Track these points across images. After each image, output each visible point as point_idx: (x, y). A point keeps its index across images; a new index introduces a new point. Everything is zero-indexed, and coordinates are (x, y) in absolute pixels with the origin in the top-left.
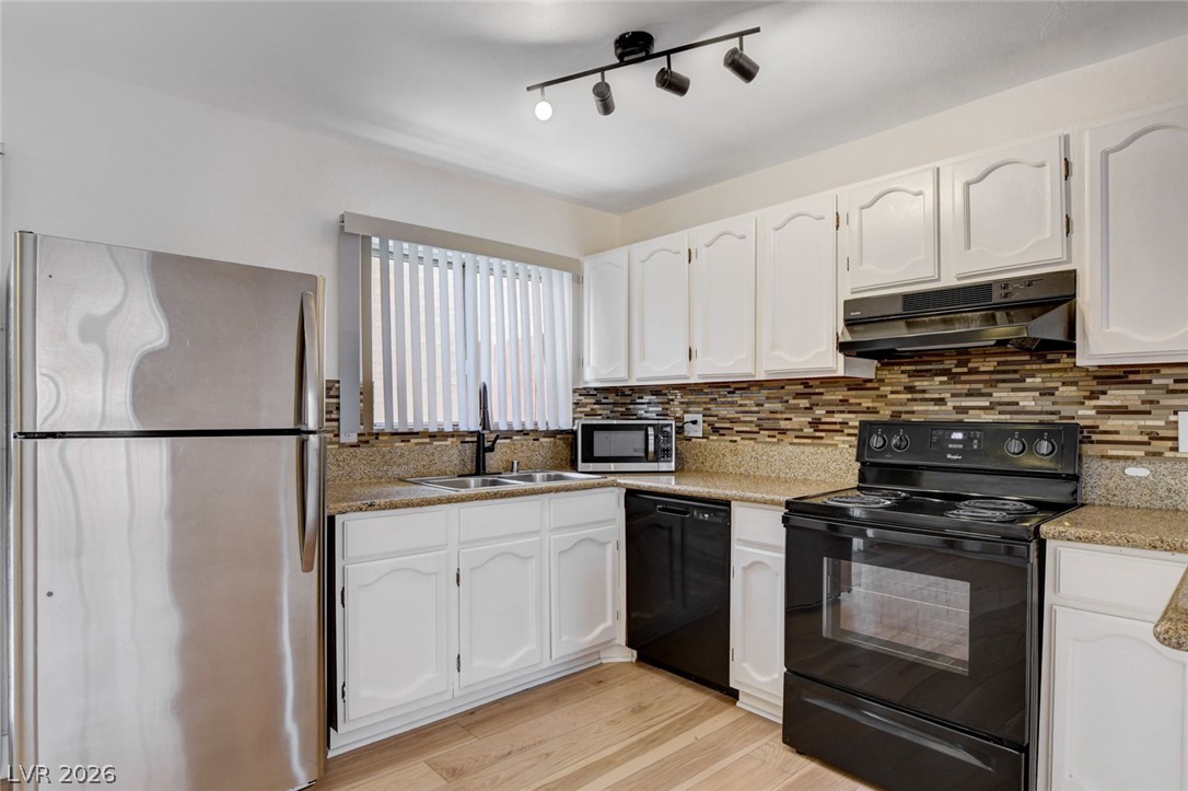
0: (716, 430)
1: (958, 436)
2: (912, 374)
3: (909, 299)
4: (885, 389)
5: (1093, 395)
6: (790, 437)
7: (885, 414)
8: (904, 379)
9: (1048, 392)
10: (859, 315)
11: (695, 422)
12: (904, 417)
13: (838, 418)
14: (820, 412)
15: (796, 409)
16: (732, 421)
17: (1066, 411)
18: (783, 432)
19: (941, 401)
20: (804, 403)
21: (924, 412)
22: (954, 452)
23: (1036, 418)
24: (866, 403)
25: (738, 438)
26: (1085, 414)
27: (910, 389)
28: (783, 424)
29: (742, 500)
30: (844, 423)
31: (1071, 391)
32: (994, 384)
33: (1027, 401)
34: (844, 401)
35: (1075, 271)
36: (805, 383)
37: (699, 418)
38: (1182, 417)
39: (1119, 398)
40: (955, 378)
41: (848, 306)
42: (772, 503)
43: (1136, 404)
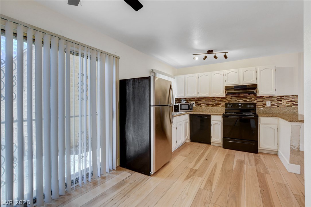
0: (197, 105)
1: (240, 105)
2: (231, 96)
3: (235, 87)
4: (227, 99)
5: (256, 99)
6: (211, 106)
7: (227, 102)
8: (230, 97)
9: (250, 99)
10: (227, 88)
11: (193, 104)
12: (230, 102)
13: (220, 103)
14: (216, 102)
15: (212, 101)
16: (200, 103)
17: (253, 101)
18: (210, 105)
19: (236, 100)
20: (214, 100)
21: (233, 102)
22: (240, 107)
23: (249, 102)
25: (202, 106)
26: (255, 102)
27: (231, 99)
28: (210, 104)
29: (212, 114)
30: (221, 104)
31: (253, 99)
32: (243, 98)
33: (248, 100)
34: (221, 100)
35: (257, 85)
36: (214, 98)
37: (194, 103)
38: (267, 102)
39: (259, 100)
40: (238, 97)
41: (225, 87)
42: (219, 115)
43: (261, 100)
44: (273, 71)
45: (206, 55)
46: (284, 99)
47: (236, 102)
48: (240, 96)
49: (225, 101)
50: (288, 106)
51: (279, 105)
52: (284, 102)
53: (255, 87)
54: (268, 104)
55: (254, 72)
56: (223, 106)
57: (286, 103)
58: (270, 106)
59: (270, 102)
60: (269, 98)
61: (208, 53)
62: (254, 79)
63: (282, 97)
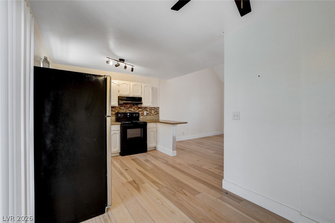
1: (128, 114)
2: (120, 106)
3: (127, 97)
7: (117, 111)
9: (134, 109)
12: (119, 112)
17: (136, 111)
19: (124, 110)
21: (121, 111)
22: (128, 116)
23: (133, 112)
24: (114, 110)
26: (137, 111)
27: (120, 108)
31: (136, 109)
32: (129, 108)
33: (132, 110)
35: (142, 97)
38: (144, 112)
39: (140, 110)
40: (125, 107)
41: (119, 97)
42: (118, 124)
43: (141, 110)
44: (151, 88)
45: (119, 62)
46: (153, 110)
47: (124, 111)
48: (127, 106)
49: (114, 111)
50: (155, 114)
51: (151, 114)
52: (153, 112)
53: (140, 99)
54: (145, 113)
55: (140, 87)
56: (113, 115)
57: (154, 113)
58: (146, 114)
59: (146, 112)
60: (145, 108)
61: (120, 62)
62: (140, 93)
63: (152, 108)
